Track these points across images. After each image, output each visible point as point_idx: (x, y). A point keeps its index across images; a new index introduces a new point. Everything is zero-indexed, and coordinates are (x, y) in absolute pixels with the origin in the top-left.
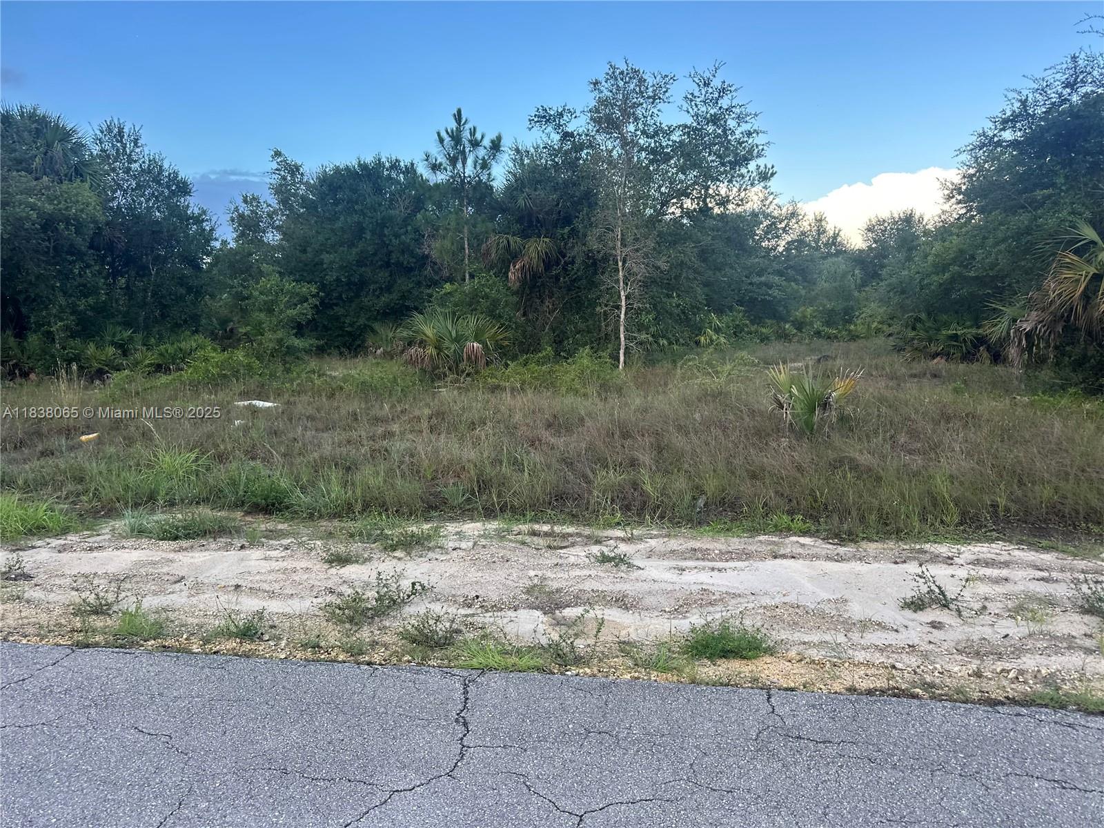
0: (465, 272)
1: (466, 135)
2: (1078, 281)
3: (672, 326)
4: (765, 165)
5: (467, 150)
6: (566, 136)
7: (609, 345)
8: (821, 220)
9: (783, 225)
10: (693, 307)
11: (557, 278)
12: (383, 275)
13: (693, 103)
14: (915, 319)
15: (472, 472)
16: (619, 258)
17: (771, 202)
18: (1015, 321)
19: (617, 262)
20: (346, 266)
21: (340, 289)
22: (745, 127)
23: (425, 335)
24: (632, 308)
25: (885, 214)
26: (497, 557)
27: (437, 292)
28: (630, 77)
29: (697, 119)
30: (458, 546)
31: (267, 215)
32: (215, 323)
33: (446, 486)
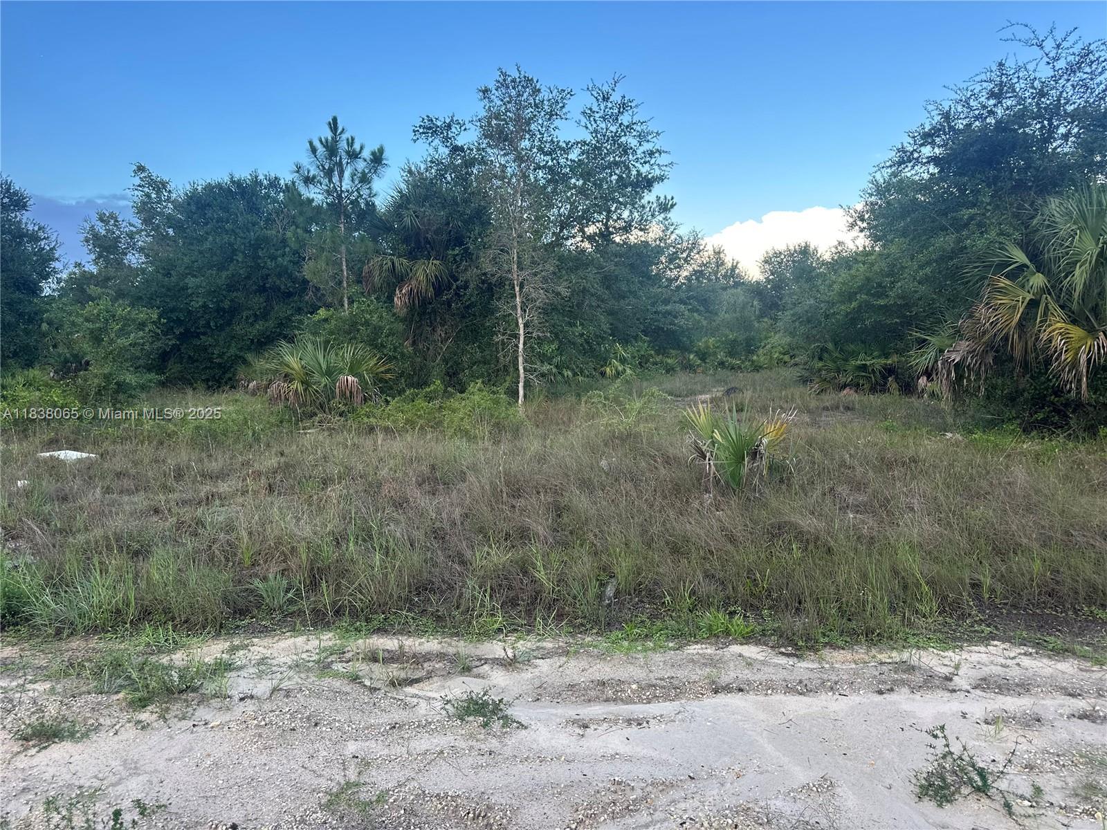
0: (342, 298)
1: (343, 145)
2: (1014, 307)
3: (576, 357)
4: (665, 197)
5: (344, 162)
6: (456, 149)
7: (508, 378)
8: (719, 253)
9: (684, 255)
10: (597, 336)
11: (449, 303)
12: (258, 301)
13: (592, 119)
14: (821, 349)
15: (304, 557)
16: (516, 282)
17: (672, 232)
18: (942, 351)
19: (514, 287)
20: (215, 291)
21: (207, 316)
22: (647, 146)
23: (288, 366)
24: (532, 338)
25: (781, 247)
26: (300, 719)
27: (308, 318)
28: (523, 86)
29: (596, 136)
30: (250, 692)
31: (127, 235)
32: (68, 355)
33: (265, 579)
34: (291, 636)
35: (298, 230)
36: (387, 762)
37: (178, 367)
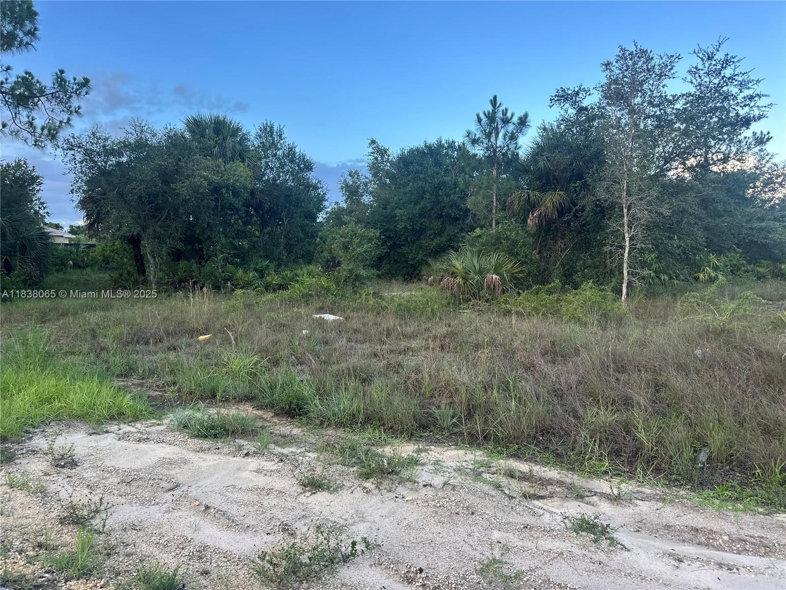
0: (492, 220)
1: (500, 115)
3: (673, 264)
4: (762, 132)
5: (499, 126)
6: (582, 110)
7: (613, 279)
9: (780, 180)
10: (692, 248)
11: (569, 223)
12: (437, 224)
13: (697, 75)
15: (463, 396)
16: (624, 206)
17: (768, 161)
19: (622, 210)
20: (412, 218)
21: (406, 234)
22: (746, 92)
23: (455, 267)
24: (635, 248)
26: (462, 507)
27: (468, 235)
28: (638, 57)
29: (700, 89)
30: (430, 482)
31: (364, 184)
32: (329, 257)
33: (439, 407)
34: (455, 449)
35: (466, 176)
36: (522, 551)
37: (388, 266)
